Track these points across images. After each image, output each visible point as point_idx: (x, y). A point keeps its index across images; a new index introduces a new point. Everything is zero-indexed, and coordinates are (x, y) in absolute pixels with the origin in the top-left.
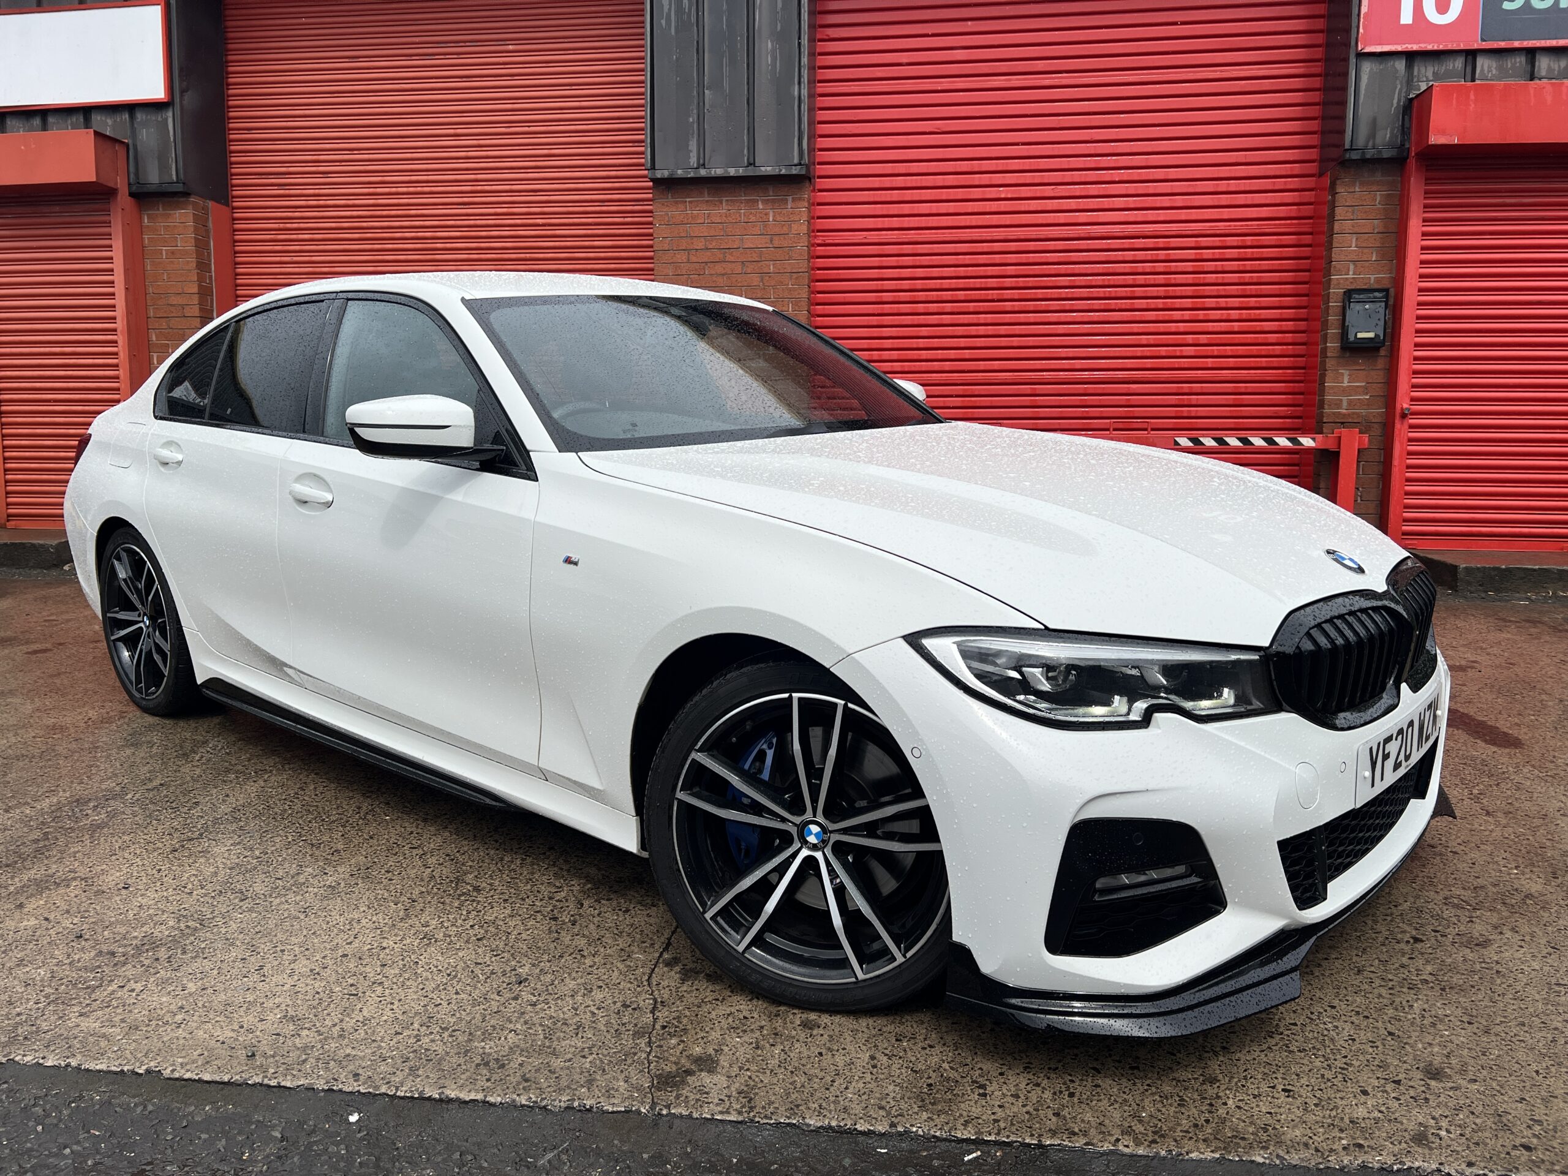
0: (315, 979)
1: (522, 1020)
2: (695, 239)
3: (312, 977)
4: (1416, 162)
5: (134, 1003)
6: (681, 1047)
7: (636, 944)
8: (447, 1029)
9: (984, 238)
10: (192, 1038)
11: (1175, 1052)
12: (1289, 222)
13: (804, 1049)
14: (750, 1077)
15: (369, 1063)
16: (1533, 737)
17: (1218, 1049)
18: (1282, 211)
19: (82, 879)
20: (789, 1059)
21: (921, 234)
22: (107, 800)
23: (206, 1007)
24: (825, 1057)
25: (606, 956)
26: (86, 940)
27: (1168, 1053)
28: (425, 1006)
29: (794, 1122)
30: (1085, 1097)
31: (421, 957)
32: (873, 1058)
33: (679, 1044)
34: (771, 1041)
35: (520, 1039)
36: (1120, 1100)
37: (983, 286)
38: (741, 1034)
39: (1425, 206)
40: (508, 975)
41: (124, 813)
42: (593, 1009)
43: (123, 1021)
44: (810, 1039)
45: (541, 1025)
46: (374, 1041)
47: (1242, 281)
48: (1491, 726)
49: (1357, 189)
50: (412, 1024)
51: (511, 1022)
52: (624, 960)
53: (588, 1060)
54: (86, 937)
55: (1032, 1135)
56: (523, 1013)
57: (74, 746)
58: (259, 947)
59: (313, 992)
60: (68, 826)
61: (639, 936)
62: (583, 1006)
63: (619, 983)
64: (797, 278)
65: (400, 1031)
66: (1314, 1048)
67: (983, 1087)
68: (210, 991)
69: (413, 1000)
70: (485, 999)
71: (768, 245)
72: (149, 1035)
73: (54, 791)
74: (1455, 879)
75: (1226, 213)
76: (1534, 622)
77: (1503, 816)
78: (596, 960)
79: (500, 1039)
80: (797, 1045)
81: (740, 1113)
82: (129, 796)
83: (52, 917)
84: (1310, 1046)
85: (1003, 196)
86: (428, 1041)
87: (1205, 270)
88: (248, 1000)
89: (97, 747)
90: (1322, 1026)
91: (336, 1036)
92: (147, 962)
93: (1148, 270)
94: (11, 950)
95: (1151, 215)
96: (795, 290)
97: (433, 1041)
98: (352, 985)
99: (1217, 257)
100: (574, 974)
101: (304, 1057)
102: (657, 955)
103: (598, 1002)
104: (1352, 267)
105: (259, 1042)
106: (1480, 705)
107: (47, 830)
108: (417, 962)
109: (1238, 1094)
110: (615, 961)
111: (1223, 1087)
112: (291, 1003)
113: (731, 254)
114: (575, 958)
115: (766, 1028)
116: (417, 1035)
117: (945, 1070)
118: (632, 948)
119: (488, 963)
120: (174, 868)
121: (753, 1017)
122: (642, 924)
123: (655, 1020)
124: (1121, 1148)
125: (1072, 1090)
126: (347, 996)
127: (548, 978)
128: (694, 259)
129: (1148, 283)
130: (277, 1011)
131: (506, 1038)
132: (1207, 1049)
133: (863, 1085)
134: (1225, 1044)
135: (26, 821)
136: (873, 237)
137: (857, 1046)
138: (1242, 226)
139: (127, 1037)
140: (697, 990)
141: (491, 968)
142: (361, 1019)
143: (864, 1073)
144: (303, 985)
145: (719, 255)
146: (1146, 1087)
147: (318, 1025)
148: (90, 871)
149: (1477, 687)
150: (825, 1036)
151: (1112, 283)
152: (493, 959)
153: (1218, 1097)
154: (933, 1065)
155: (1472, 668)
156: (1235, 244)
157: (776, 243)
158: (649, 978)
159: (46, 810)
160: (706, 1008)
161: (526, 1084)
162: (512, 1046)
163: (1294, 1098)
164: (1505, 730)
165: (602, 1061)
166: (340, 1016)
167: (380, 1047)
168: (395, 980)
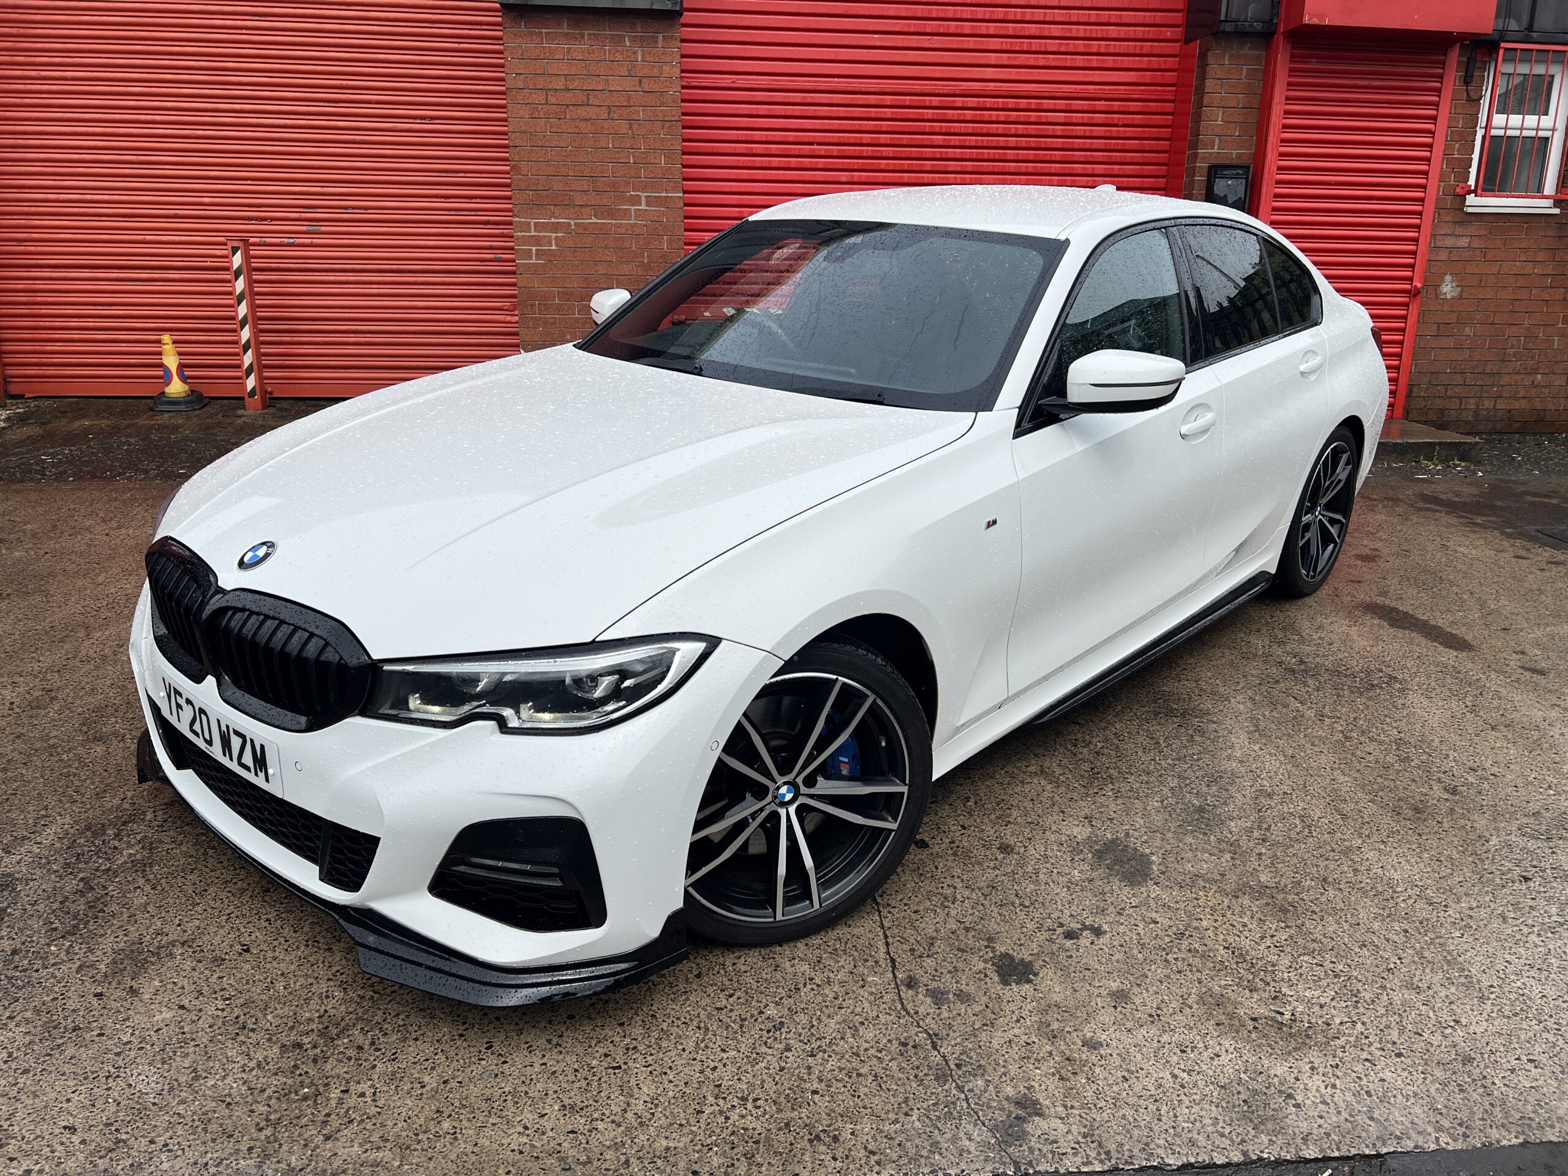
0: (561, 1052)
1: (813, 1077)
2: (554, 77)
3: (556, 1050)
4: (1284, 39)
5: (379, 1113)
6: (991, 1088)
7: (860, 964)
8: (744, 1099)
9: (858, 89)
10: (481, 1152)
11: (1420, 1031)
12: (1153, 88)
13: (1106, 1074)
14: (1080, 1116)
15: (697, 1155)
16: (1475, 637)
17: (1452, 1024)
18: (1148, 76)
19: (183, 944)
20: (1101, 1089)
21: (793, 81)
22: (124, 824)
23: (464, 1106)
24: (1131, 1082)
25: (842, 983)
26: (253, 1030)
27: (1416, 1033)
28: (702, 1072)
29: (1155, 1164)
30: (1380, 1094)
31: (653, 1008)
32: (1175, 1076)
33: (988, 1086)
34: (1070, 1068)
35: (829, 1102)
36: (1411, 1093)
37: (858, 141)
38: (1036, 1065)
39: (1289, 84)
40: (760, 1020)
41: (161, 842)
42: (872, 1051)
43: (382, 1138)
44: (1103, 1062)
45: (837, 1080)
46: (681, 1125)
47: (1108, 147)
48: (1435, 626)
49: (1226, 62)
50: (704, 1097)
51: (805, 1081)
52: (863, 986)
53: (914, 1118)
54: (251, 1026)
55: (1367, 1146)
56: (809, 1068)
57: (20, 745)
58: (466, 1017)
59: (571, 1070)
60: (103, 868)
61: (855, 953)
62: (862, 1049)
63: (878, 1016)
64: (669, 128)
65: (698, 1108)
66: (1522, 1009)
67: (1290, 1096)
68: (453, 1084)
69: (684, 1065)
70: (758, 1054)
71: (637, 88)
72: (429, 1155)
73: (46, 816)
74: (1512, 805)
75: (1097, 76)
76: (1396, 500)
77: (1505, 730)
78: (835, 989)
79: (809, 1104)
80: (1097, 1070)
81: (1101, 1162)
82: (149, 816)
83: (185, 1002)
84: (1519, 1008)
85: (878, 44)
86: (737, 1117)
87: (1074, 134)
88: (506, 1090)
89: (54, 746)
90: (1513, 984)
91: (636, 1125)
92: (351, 1052)
93: (1020, 132)
94: (170, 1058)
95: (1024, 74)
96: (668, 140)
97: (743, 1117)
98: (606, 1055)
99: (1085, 121)
100: (827, 1012)
101: (623, 1158)
102: (891, 975)
103: (873, 1043)
104: (1217, 141)
105: (560, 1145)
106: (1412, 602)
107: (81, 875)
108: (653, 1016)
109: (1498, 1072)
110: (854, 988)
111: (1482, 1065)
112: (556, 1088)
113: (596, 96)
114: (812, 989)
115: (1054, 1053)
116: (721, 1112)
117: (1247, 1081)
118: (861, 969)
119: (729, 1007)
120: (283, 915)
121: (1034, 1043)
122: (849, 937)
123: (944, 1057)
124: (1444, 1145)
125: (1366, 1089)
126: (610, 1071)
127: (803, 1019)
128: (554, 101)
129: (1019, 145)
130: (549, 1100)
131: (814, 1102)
132: (1444, 1025)
133: (1187, 1111)
134: (1454, 1017)
135: (42, 862)
136: (741, 81)
137: (1151, 1063)
138: (1110, 90)
139: (405, 1162)
140: (959, 1015)
141: (736, 1013)
142: (648, 1099)
143: (1178, 1096)
144: (555, 1063)
145: (581, 97)
146: (1423, 1076)
147: (607, 1113)
148: (185, 931)
149: (1396, 581)
150: (1115, 1056)
151: (985, 144)
152: (731, 1000)
153: (1485, 1077)
154: (1232, 1076)
155: (1379, 557)
156: (1103, 109)
157: (646, 87)
158: (902, 1004)
159: (58, 845)
160: (984, 1036)
161: (876, 1158)
162: (827, 1111)
163: (1542, 1068)
164: (1449, 630)
165: (931, 1120)
166: (622, 1098)
167: (692, 1132)
168: (647, 1043)
